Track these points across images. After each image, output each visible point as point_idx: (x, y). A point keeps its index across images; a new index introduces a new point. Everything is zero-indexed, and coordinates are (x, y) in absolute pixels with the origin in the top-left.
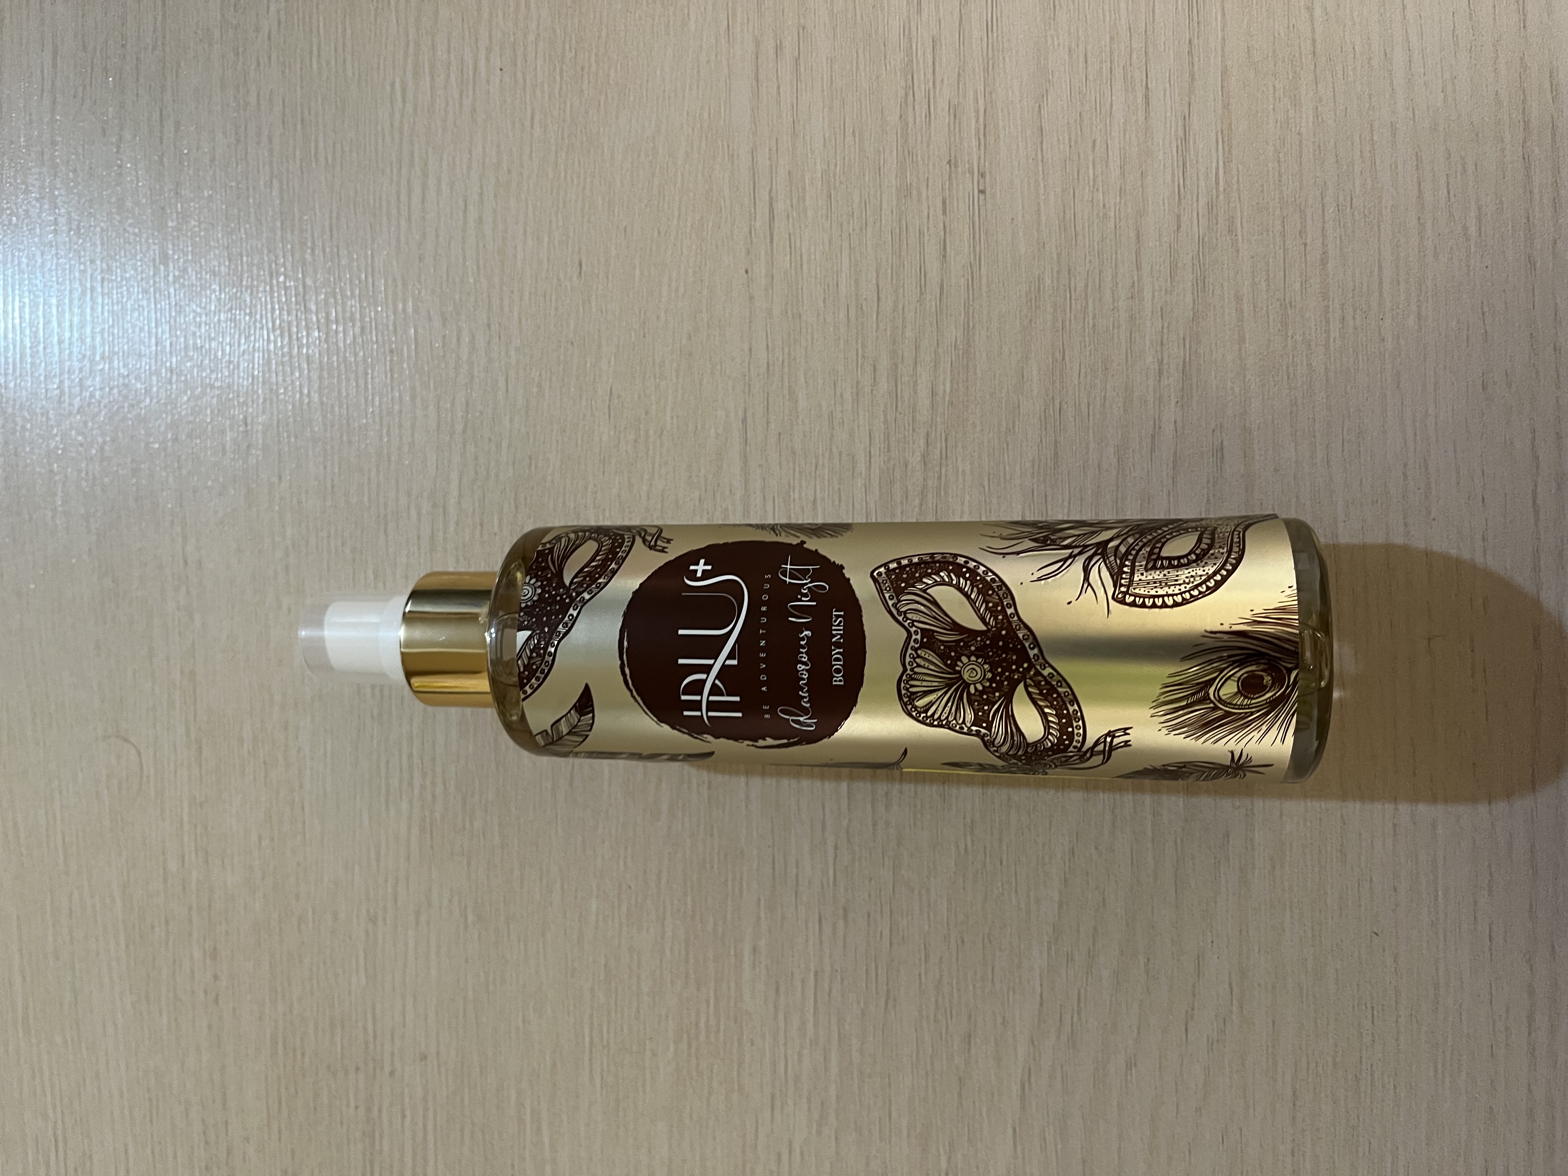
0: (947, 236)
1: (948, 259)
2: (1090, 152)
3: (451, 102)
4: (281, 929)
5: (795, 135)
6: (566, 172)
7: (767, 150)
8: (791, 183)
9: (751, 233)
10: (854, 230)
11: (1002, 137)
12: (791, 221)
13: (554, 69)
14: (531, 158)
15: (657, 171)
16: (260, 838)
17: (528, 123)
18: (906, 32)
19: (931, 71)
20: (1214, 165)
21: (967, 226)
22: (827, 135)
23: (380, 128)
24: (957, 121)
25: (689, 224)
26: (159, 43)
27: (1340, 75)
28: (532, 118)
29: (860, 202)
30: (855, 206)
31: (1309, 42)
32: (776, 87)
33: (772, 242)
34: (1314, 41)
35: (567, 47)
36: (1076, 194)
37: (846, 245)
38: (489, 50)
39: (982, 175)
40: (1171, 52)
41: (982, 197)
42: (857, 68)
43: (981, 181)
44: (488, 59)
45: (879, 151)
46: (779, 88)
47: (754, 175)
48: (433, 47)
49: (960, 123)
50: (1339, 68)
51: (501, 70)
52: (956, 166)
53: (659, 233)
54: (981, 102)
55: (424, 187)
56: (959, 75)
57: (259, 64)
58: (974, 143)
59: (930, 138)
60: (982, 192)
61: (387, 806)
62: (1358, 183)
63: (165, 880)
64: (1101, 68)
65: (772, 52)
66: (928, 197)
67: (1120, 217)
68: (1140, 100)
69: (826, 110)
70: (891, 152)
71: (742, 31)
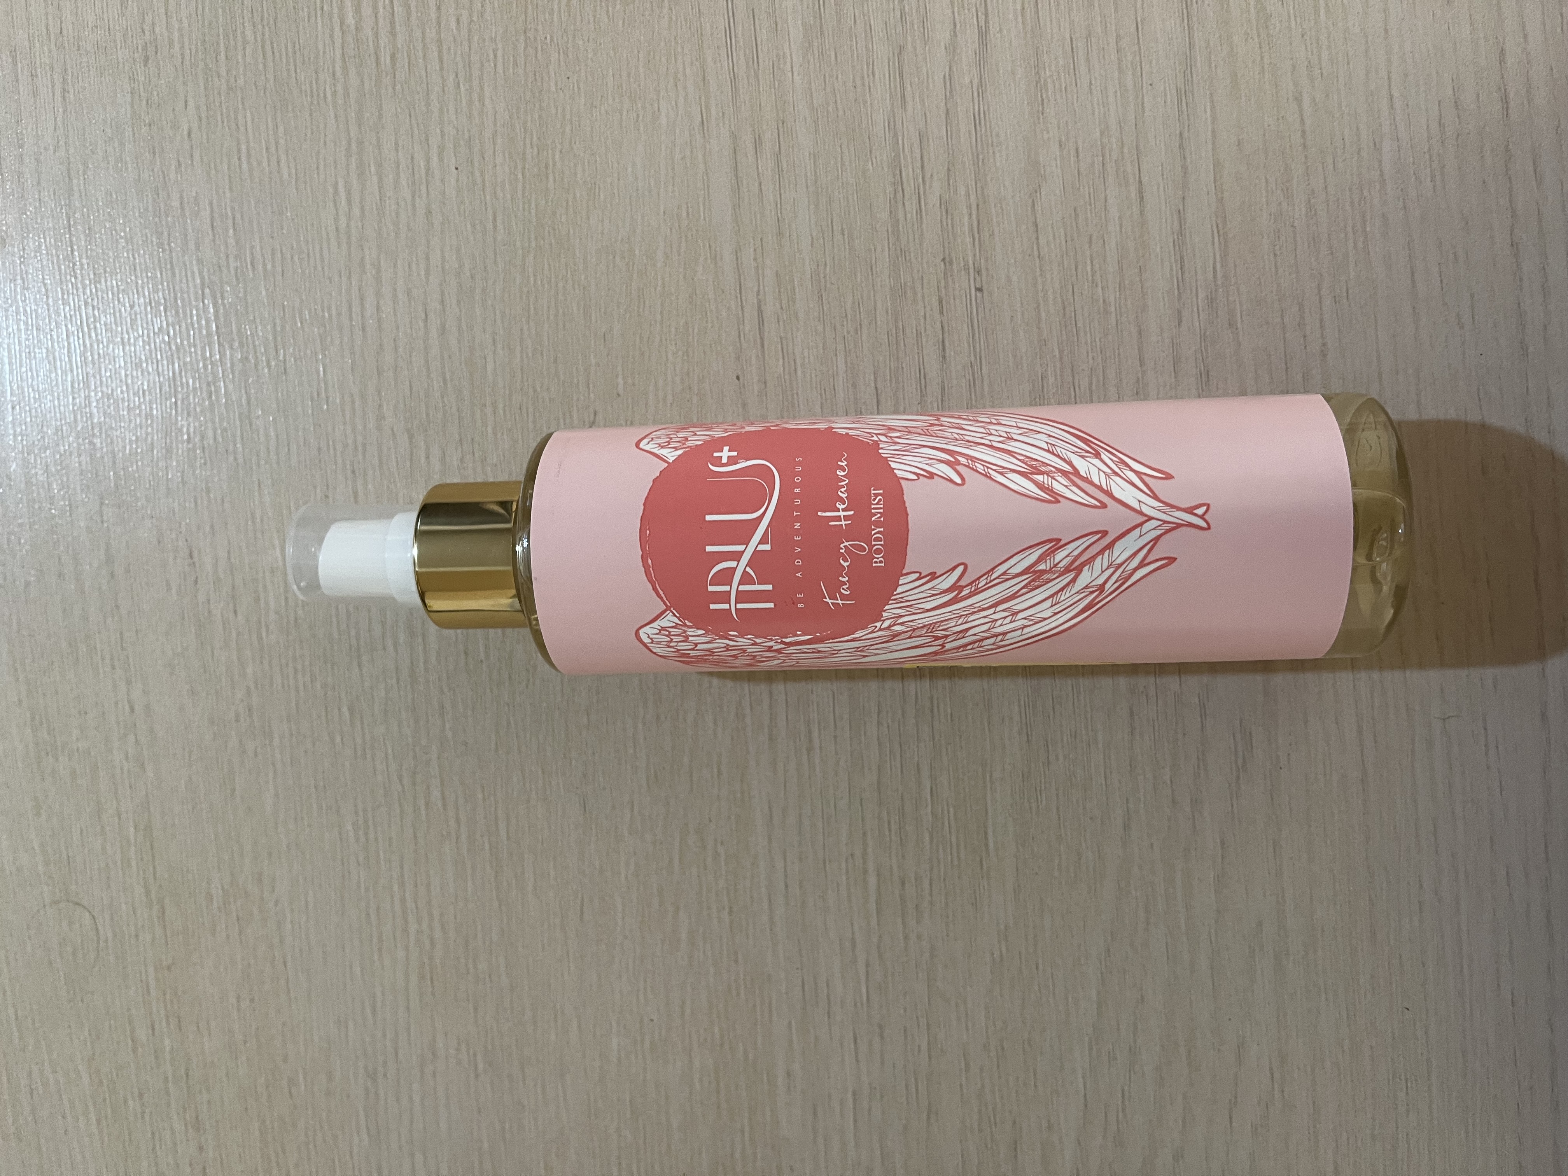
0: (946, 335)
1: (948, 359)
2: (1087, 246)
3: (402, 204)
4: (269, 1096)
5: (780, 234)
6: (535, 276)
7: (752, 250)
8: (779, 286)
9: (739, 337)
10: (848, 333)
11: (996, 232)
12: (781, 323)
13: (516, 168)
14: (495, 262)
15: (635, 275)
16: (238, 998)
17: (490, 226)
18: (892, 126)
19: (919, 165)
20: (1211, 259)
21: (965, 325)
22: (814, 234)
23: (324, 234)
24: (949, 217)
25: (673, 330)
26: (62, 143)
27: (1331, 167)
28: (495, 220)
29: (854, 303)
30: (849, 306)
31: (1299, 133)
32: (757, 184)
33: (763, 346)
34: (1304, 132)
35: (528, 142)
36: (1075, 290)
37: (840, 347)
38: (441, 148)
39: (979, 272)
40: (1162, 145)
41: (979, 295)
42: (843, 164)
43: (978, 278)
44: (441, 159)
45: (870, 250)
46: (760, 184)
47: (740, 276)
48: (379, 145)
49: (952, 219)
50: (1329, 160)
51: (457, 169)
52: (951, 263)
53: (641, 339)
54: (973, 197)
55: (378, 294)
56: (949, 169)
57: (180, 164)
58: (968, 239)
59: (922, 234)
60: (979, 290)
61: (381, 955)
62: (1352, 274)
63: (135, 1051)
64: (1093, 162)
65: (750, 147)
66: (923, 297)
67: (1121, 313)
68: (1134, 194)
69: (812, 207)
70: (883, 250)
71: (718, 125)
